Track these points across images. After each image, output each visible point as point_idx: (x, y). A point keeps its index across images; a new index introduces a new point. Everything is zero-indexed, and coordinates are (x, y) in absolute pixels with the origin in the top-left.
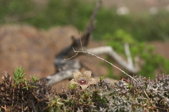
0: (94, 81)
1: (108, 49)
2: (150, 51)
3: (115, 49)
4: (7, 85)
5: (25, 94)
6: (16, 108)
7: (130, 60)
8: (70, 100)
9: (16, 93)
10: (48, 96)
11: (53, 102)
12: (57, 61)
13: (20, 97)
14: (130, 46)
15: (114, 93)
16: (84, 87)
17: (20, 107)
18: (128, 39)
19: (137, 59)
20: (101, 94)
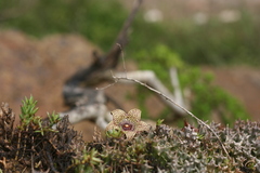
0: (146, 125)
1: (148, 75)
2: (207, 81)
3: (158, 75)
4: (7, 126)
5: (36, 142)
6: (21, 163)
7: (178, 94)
8: (110, 155)
9: (22, 139)
10: (75, 147)
11: (86, 157)
12: (67, 89)
13: (29, 145)
14: (179, 72)
15: (176, 147)
16: (130, 134)
17: (27, 162)
18: (175, 60)
19: (187, 93)
20: (159, 148)
